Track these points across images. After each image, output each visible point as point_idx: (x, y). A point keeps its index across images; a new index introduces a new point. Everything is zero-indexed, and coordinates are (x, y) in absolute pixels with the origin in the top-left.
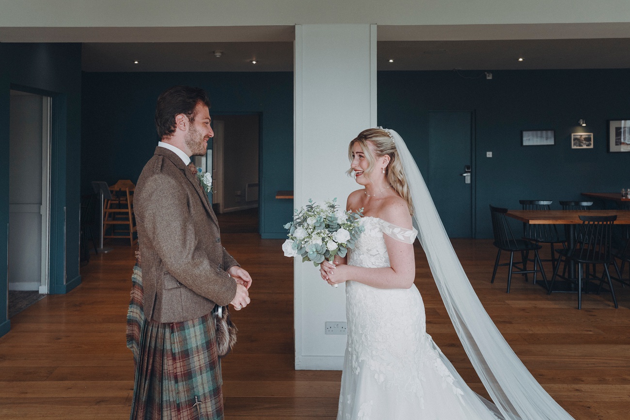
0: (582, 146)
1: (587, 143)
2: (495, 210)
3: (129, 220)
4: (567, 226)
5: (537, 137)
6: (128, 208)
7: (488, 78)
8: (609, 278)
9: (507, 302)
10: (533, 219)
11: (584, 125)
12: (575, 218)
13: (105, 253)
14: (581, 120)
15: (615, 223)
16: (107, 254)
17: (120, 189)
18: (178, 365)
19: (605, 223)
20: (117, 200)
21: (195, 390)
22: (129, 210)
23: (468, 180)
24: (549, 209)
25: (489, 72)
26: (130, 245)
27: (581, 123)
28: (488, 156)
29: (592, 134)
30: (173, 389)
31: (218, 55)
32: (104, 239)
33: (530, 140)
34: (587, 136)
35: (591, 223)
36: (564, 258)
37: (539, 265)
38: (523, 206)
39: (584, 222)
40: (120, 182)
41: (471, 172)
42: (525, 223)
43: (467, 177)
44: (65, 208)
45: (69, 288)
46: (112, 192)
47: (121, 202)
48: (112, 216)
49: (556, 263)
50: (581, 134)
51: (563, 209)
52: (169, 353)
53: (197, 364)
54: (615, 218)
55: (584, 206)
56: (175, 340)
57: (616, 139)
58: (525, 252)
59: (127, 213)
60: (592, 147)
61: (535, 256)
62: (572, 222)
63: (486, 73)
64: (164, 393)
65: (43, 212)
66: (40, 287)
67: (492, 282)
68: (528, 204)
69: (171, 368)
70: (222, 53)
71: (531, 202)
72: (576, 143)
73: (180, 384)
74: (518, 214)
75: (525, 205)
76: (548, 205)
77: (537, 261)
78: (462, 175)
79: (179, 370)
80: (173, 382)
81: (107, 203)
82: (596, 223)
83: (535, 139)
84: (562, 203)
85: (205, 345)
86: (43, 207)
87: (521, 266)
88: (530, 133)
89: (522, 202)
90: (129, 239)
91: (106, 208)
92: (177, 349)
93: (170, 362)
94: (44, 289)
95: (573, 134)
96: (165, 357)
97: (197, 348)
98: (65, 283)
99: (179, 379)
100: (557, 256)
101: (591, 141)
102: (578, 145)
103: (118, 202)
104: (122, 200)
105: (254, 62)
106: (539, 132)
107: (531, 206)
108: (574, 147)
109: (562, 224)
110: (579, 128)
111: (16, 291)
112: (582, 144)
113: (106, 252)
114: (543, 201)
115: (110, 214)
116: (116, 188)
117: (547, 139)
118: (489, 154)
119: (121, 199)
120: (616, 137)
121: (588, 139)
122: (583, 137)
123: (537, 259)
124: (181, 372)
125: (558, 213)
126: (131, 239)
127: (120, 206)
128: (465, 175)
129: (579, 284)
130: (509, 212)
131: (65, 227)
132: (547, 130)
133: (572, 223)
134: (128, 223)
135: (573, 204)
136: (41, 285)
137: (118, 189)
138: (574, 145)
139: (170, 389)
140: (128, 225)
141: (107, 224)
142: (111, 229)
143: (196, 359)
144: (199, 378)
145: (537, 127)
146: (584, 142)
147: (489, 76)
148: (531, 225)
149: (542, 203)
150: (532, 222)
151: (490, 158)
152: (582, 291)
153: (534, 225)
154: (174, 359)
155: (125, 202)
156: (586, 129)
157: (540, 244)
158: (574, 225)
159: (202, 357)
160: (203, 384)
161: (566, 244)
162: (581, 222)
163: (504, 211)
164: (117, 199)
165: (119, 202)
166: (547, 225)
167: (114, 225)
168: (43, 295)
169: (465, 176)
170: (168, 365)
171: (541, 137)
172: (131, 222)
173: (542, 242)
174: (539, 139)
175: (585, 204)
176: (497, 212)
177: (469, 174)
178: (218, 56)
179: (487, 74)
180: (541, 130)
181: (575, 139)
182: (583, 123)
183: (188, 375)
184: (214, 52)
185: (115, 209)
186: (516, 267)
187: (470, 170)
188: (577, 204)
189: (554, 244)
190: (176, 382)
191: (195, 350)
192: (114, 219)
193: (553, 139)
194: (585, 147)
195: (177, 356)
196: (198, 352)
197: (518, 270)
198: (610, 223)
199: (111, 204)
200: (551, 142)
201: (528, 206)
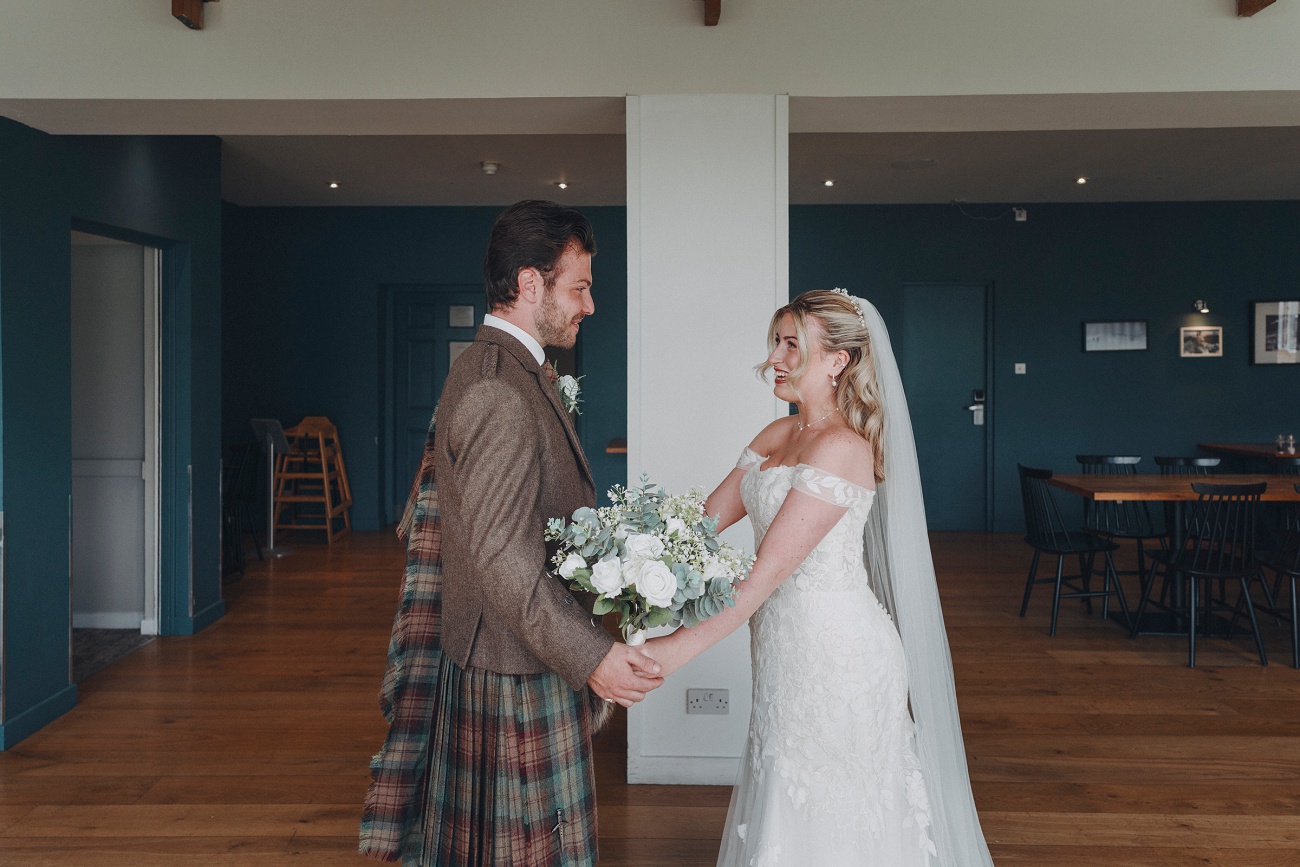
0: (1201, 352)
1: (1211, 346)
2: (1027, 473)
3: (321, 493)
4: (1168, 505)
5: (1113, 334)
6: (321, 471)
7: (1018, 219)
8: (1251, 608)
9: (1049, 652)
10: (1101, 490)
11: (1205, 311)
12: (1184, 490)
13: (276, 558)
14: (1200, 302)
15: (1263, 498)
16: (281, 559)
17: (307, 434)
18: (528, 747)
19: (1243, 498)
20: (301, 456)
21: (557, 799)
22: (325, 475)
23: (979, 419)
24: (1135, 472)
25: (1021, 206)
26: (327, 542)
27: (1200, 306)
28: (1017, 372)
29: (1220, 329)
30: (517, 795)
31: (490, 169)
32: (277, 531)
33: (1101, 339)
34: (1210, 333)
35: (1216, 498)
36: (1162, 568)
37: (1114, 582)
38: (1084, 467)
39: (1202, 496)
40: (307, 420)
41: (984, 403)
42: (1088, 499)
43: (978, 412)
44: (190, 466)
45: (199, 625)
46: (291, 439)
47: (308, 459)
48: (292, 486)
49: (1146, 577)
50: (1199, 329)
51: (1162, 473)
52: (511, 723)
53: (561, 747)
54: (1262, 488)
55: (1203, 467)
56: (524, 697)
57: (1267, 340)
58: (1087, 556)
59: (320, 482)
60: (1220, 353)
61: (1107, 563)
62: (1178, 496)
63: (1014, 209)
64: (499, 802)
65: (146, 475)
66: (143, 622)
67: (1022, 614)
68: (1094, 463)
69: (513, 753)
70: (498, 165)
71: (1100, 459)
72: (1189, 346)
73: (531, 785)
74: (1073, 481)
75: (1087, 465)
76: (1133, 465)
77: (1111, 574)
78: (967, 408)
79: (529, 757)
80: (517, 782)
81: (282, 461)
82: (1226, 498)
83: (1109, 339)
84: (1158, 460)
85: (574, 710)
86: (147, 465)
87: (1079, 584)
88: (1099, 326)
89: (1081, 459)
90: (325, 531)
91: (281, 471)
92: (527, 716)
93: (513, 742)
94: (150, 626)
95: (1182, 329)
96: (502, 733)
98: (190, 615)
99: (530, 776)
100: (1148, 563)
101: (1218, 342)
102: (1192, 350)
103: (302, 459)
104: (310, 456)
105: (563, 186)
106: (1116, 326)
107: (1099, 466)
108: (1185, 354)
109: (1160, 502)
110: (1195, 318)
111: (96, 630)
112: (1200, 348)
113: (279, 556)
114: (1123, 456)
115: (288, 484)
116: (300, 431)
117: (1133, 337)
118: (1020, 369)
119: (309, 453)
120: (1267, 334)
121: (1212, 339)
122: (1203, 334)
123: (1111, 571)
124: (534, 761)
125: (1153, 481)
126: (329, 531)
127: (306, 467)
128: (973, 408)
129: (1191, 617)
130: (1054, 477)
131: (190, 506)
132: (1132, 321)
133: (1179, 499)
134: (323, 500)
135: (1181, 463)
136: (144, 618)
137: (302, 435)
138: (1186, 349)
139: (511, 796)
140: (323, 504)
141: (283, 503)
142: (289, 513)
143: (559, 737)
144: (563, 774)
145: (1112, 316)
146: (1205, 344)
147: (1020, 216)
148: (1098, 502)
149: (1120, 460)
150: (1099, 497)
151: (1022, 375)
152: (1197, 632)
153: (1106, 502)
154: (520, 735)
155: (316, 459)
156: (1210, 320)
157: (1116, 541)
158: (1183, 503)
159: (569, 733)
160: (569, 788)
161: (1167, 540)
162: (1196, 497)
163: (1045, 475)
164: (302, 454)
165: (305, 459)
166: (1139, 501)
167: (295, 504)
168: (148, 637)
169: (973, 411)
170: (507, 747)
171: (1122, 334)
172: (327, 499)
173: (1119, 536)
174: (1117, 340)
175: (1204, 462)
176: (1032, 476)
177: (981, 407)
178: (490, 172)
179: (1017, 212)
180: (1122, 320)
181: (1187, 339)
182: (1203, 308)
183: (546, 769)
184: (482, 164)
185: (298, 472)
186: (1069, 586)
187: (983, 399)
188: (1190, 461)
189: (1145, 542)
190: (524, 781)
191: (558, 718)
192: (296, 493)
193: (1144, 339)
194: (1206, 354)
195: (527, 729)
196: (564, 724)
197: (1073, 591)
198: (1253, 498)
199: (291, 464)
200: (1140, 344)
201: (1093, 466)
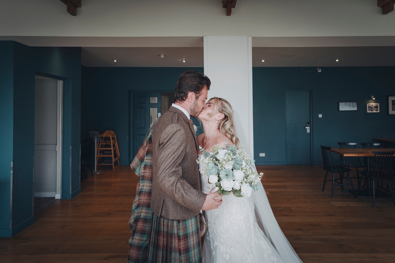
0: (373, 111)
1: (376, 109)
2: (324, 148)
3: (111, 154)
4: (365, 158)
5: (347, 106)
6: (111, 147)
8: (391, 189)
9: (331, 202)
10: (346, 153)
11: (374, 99)
12: (370, 153)
13: (97, 174)
14: (372, 96)
15: (393, 155)
16: (99, 174)
17: (107, 136)
18: (182, 243)
19: (387, 156)
20: (104, 143)
21: (191, 259)
22: (112, 149)
23: (308, 131)
24: (355, 148)
25: (320, 68)
26: (113, 169)
27: (372, 97)
28: (319, 117)
29: (379, 104)
30: (178, 258)
31: (162, 56)
32: (97, 166)
33: (344, 107)
34: (376, 105)
35: (380, 156)
36: (364, 177)
37: (350, 180)
38: (340, 146)
39: (375, 155)
40: (107, 132)
41: (310, 126)
42: (342, 156)
43: (308, 129)
44: (71, 147)
45: (73, 196)
46: (102, 138)
47: (107, 144)
48: (102, 152)
49: (360, 179)
50: (372, 104)
51: (363, 148)
52: (176, 235)
53: (192, 243)
54: (393, 153)
55: (375, 146)
56: (181, 227)
57: (392, 107)
58: (341, 173)
59: (111, 150)
60: (379, 111)
61: (348, 175)
62: (368, 155)
63: (318, 68)
65: (57, 150)
66: (56, 195)
67: (323, 191)
68: (343, 145)
69: (177, 245)
70: (165, 55)
71: (345, 144)
72: (370, 109)
73: (182, 255)
74: (337, 150)
75: (341, 145)
76: (354, 145)
77: (349, 178)
78: (305, 128)
79: (182, 247)
80: (178, 254)
81: (99, 144)
82: (382, 156)
83: (346, 107)
84: (362, 144)
85: (196, 231)
86: (58, 146)
87: (340, 181)
88: (343, 103)
89: (339, 143)
90: (112, 165)
91: (99, 147)
92: (181, 233)
93: (177, 241)
94: (58, 196)
95: (368, 104)
96: (173, 238)
97: (193, 233)
98: (71, 192)
99: (182, 252)
100: (360, 175)
101: (378, 108)
102: (371, 110)
103: (105, 144)
104: (108, 143)
105: (184, 61)
106: (348, 103)
107: (345, 146)
108: (368, 112)
109: (363, 157)
110: (371, 101)
111: (41, 197)
112: (373, 110)
113: (98, 173)
114: (352, 143)
115: (101, 151)
116: (104, 135)
117: (353, 107)
118: (320, 116)
119: (107, 142)
120: (392, 106)
121: (376, 107)
122: (374, 106)
123: (349, 177)
124: (183, 248)
125: (360, 150)
126: (113, 166)
127: (107, 146)
128: (306, 128)
129: (373, 191)
130: (332, 149)
131: (71, 159)
132: (353, 102)
133: (368, 156)
134: (110, 156)
135: (369, 144)
136: (56, 194)
137: (105, 136)
138: (369, 110)
139: (176, 259)
140: (112, 157)
141: (99, 157)
142: (101, 160)
144: (193, 252)
145: (347, 100)
146: (374, 109)
147: (319, 70)
148: (344, 157)
149: (351, 144)
150: (345, 155)
151: (321, 118)
152: (375, 196)
153: (347, 157)
154: (179, 239)
155: (109, 144)
156: (375, 101)
157: (350, 168)
158: (370, 157)
159: (195, 238)
160: (195, 256)
161: (365, 168)
162: (374, 155)
163: (329, 148)
164: (105, 142)
165: (106, 144)
166: (357, 156)
167: (103, 157)
168: (57, 200)
169: (307, 129)
170: (175, 243)
171: (350, 106)
172: (113, 156)
173: (351, 167)
174: (348, 107)
175: (375, 144)
176: (325, 149)
177: (309, 127)
180: (350, 102)
181: (369, 107)
182: (373, 98)
183: (187, 250)
184: (160, 55)
185: (104, 147)
186: (337, 182)
187: (309, 125)
188: (371, 144)
189: (358, 168)
190: (180, 254)
191: (191, 234)
192: (103, 154)
193: (357, 107)
194: (375, 111)
195: (181, 238)
196: (193, 235)
197: (338, 184)
198: (390, 156)
199: (102, 145)
200: (355, 109)
201: (343, 146)
